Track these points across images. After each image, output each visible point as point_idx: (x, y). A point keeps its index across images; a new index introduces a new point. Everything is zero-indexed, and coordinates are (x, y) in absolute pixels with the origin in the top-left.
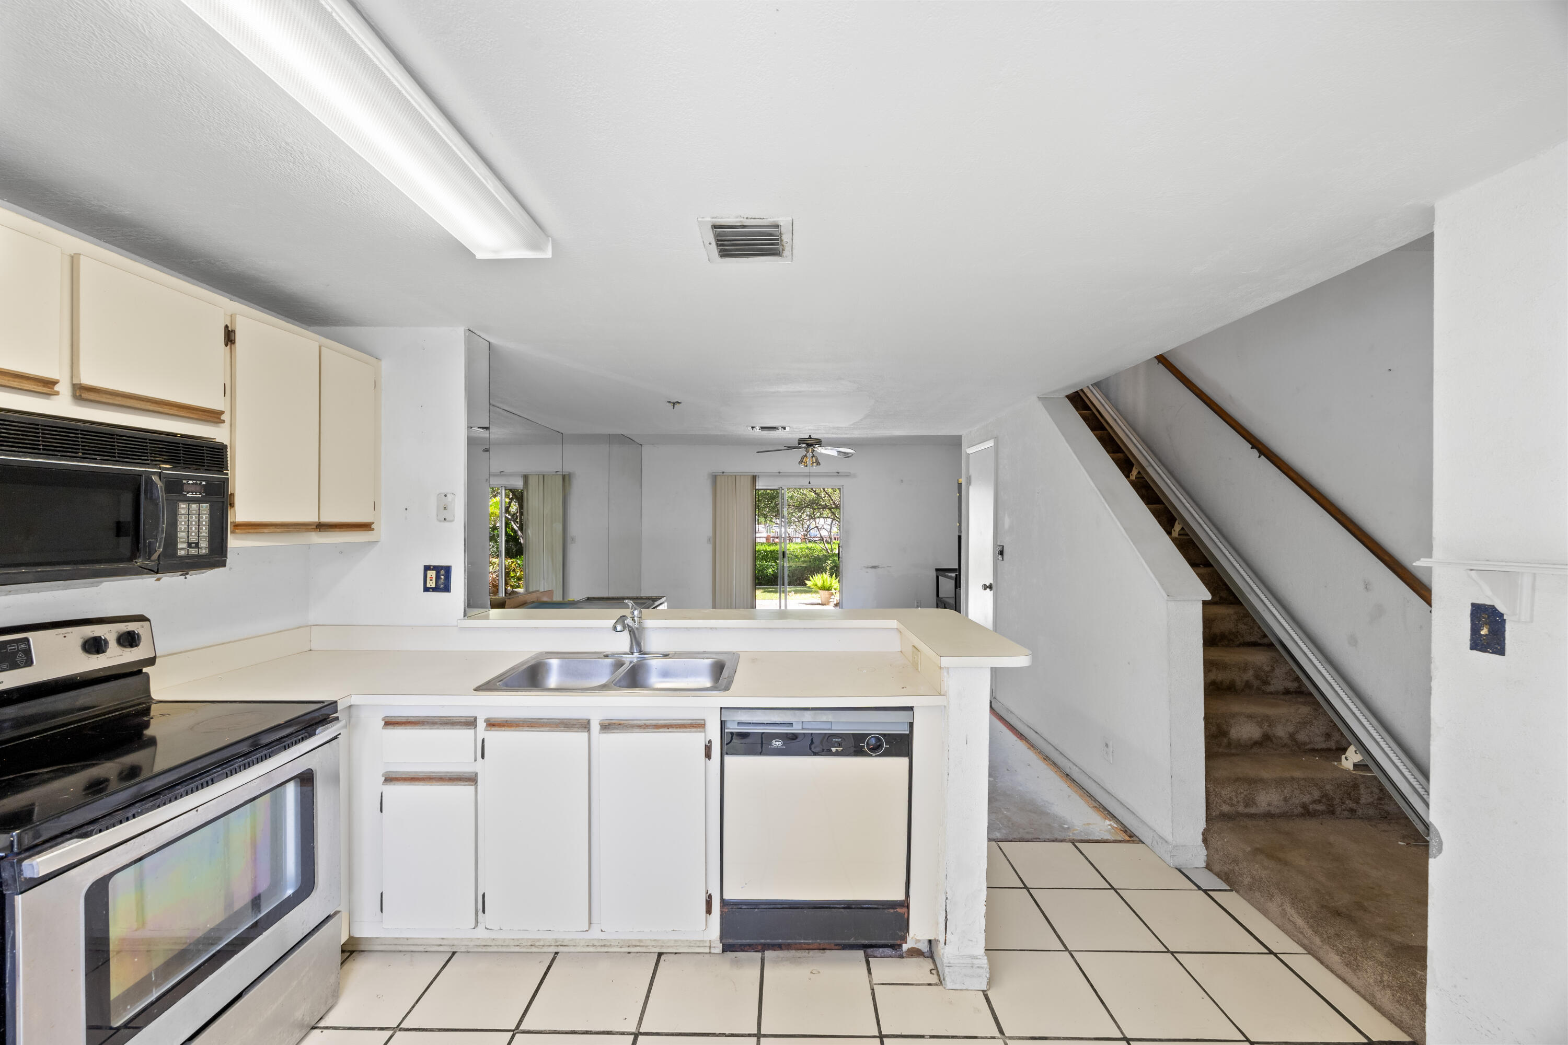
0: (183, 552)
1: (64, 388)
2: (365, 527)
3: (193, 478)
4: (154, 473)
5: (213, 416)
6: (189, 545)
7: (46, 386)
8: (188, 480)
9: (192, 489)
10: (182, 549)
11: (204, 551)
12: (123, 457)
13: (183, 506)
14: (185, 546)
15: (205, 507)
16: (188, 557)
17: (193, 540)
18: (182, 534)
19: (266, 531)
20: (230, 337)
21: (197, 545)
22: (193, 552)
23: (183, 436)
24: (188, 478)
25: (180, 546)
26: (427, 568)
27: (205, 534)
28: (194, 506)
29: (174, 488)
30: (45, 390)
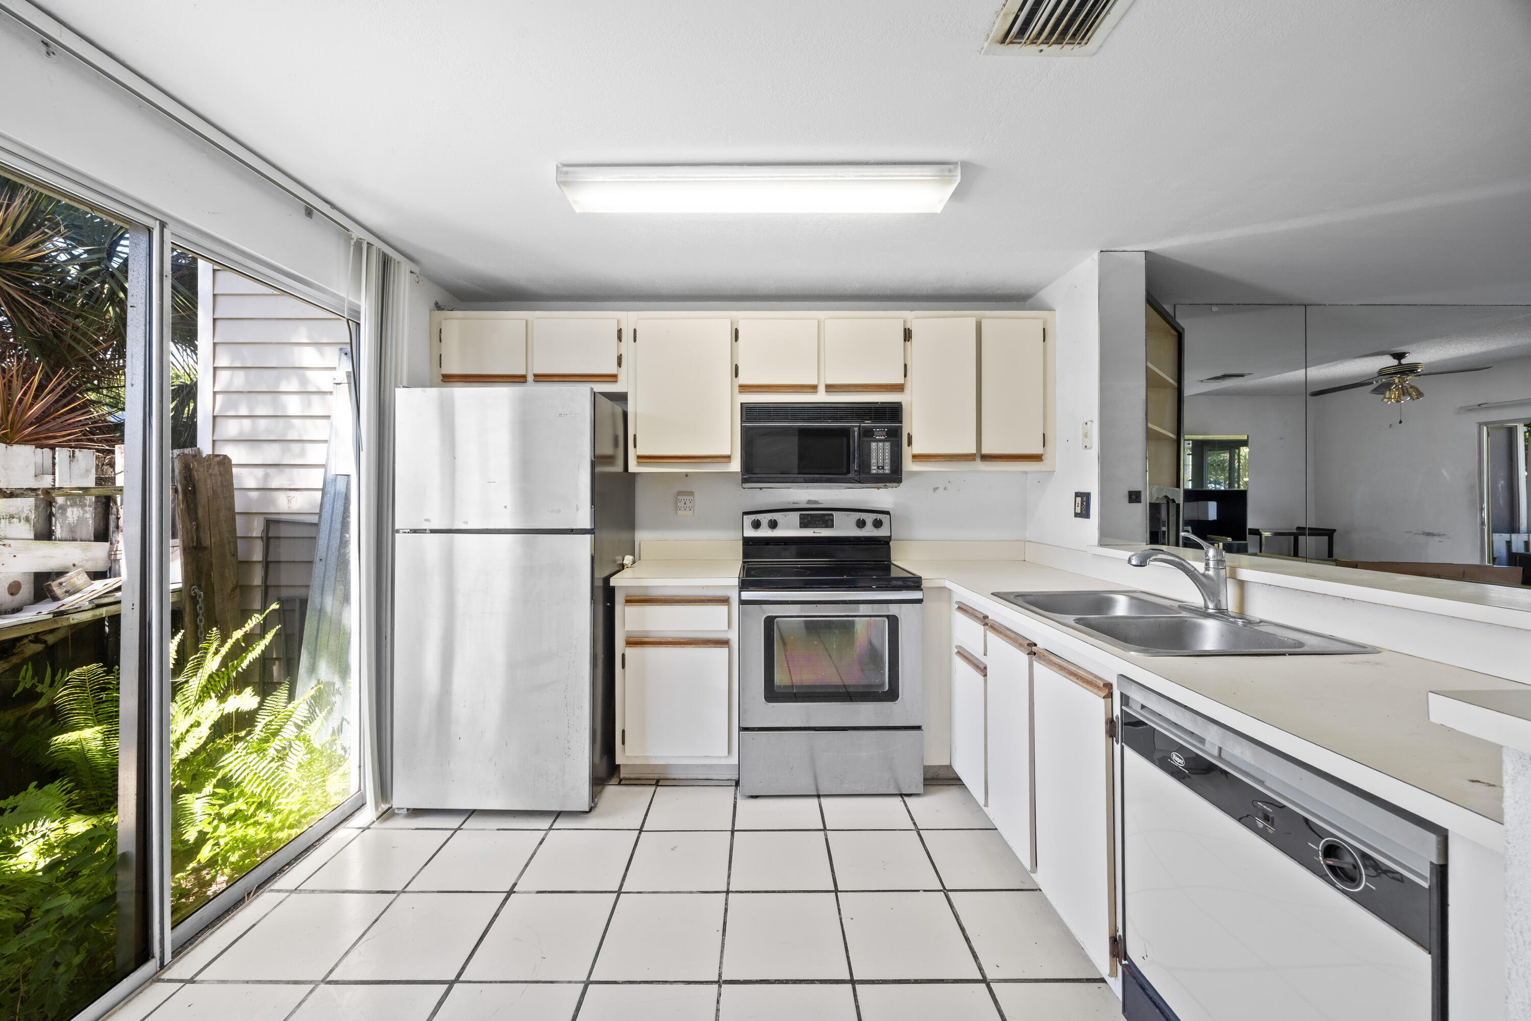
0: (874, 472)
1: (822, 388)
2: (1037, 458)
3: (880, 428)
4: (856, 426)
5: (899, 388)
6: (878, 467)
7: (813, 388)
8: (876, 429)
9: (879, 433)
10: (874, 470)
11: (887, 472)
12: (841, 419)
13: (874, 445)
14: (875, 468)
15: (888, 445)
16: (877, 474)
17: (880, 464)
18: (874, 461)
19: (933, 460)
20: (908, 335)
21: (883, 468)
22: (881, 471)
23: (882, 403)
24: (877, 427)
25: (873, 468)
26: (1077, 495)
27: (888, 461)
28: (881, 444)
29: (868, 434)
30: (812, 390)
